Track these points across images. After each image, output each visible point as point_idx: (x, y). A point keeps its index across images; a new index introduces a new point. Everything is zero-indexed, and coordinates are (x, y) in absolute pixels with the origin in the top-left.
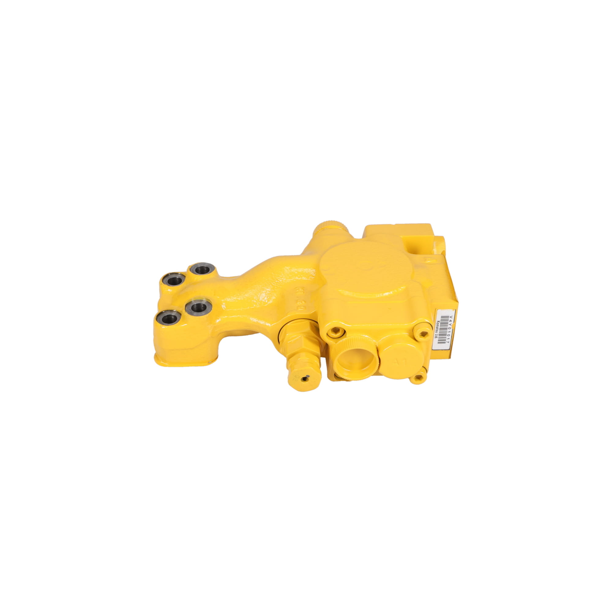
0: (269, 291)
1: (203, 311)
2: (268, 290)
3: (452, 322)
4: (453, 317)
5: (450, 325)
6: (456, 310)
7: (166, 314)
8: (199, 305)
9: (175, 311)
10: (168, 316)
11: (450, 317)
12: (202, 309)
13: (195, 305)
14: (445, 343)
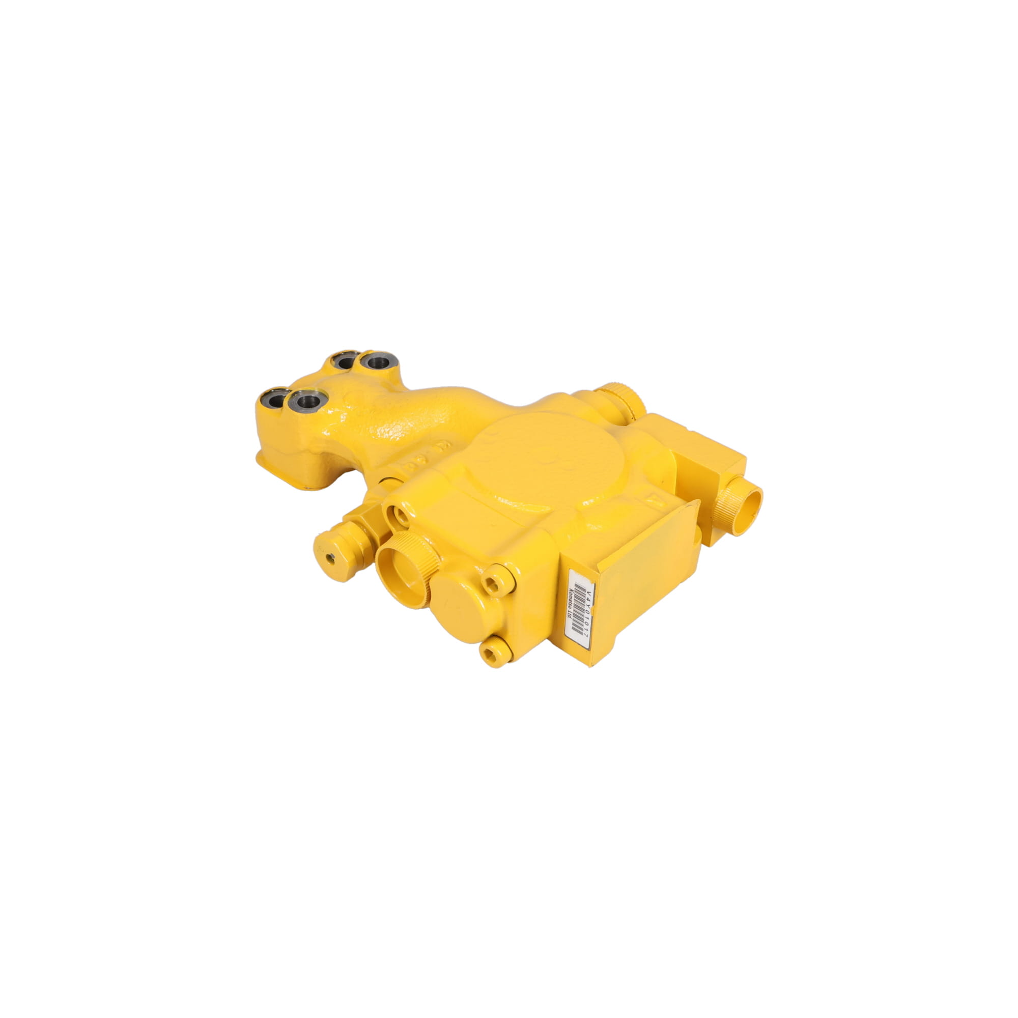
0: (409, 426)
1: (314, 407)
2: (409, 424)
3: (591, 603)
4: (592, 594)
5: (588, 606)
6: (595, 585)
7: (275, 395)
8: (308, 398)
9: (287, 390)
10: (278, 396)
11: (588, 592)
12: (313, 404)
13: (302, 398)
14: (582, 633)
